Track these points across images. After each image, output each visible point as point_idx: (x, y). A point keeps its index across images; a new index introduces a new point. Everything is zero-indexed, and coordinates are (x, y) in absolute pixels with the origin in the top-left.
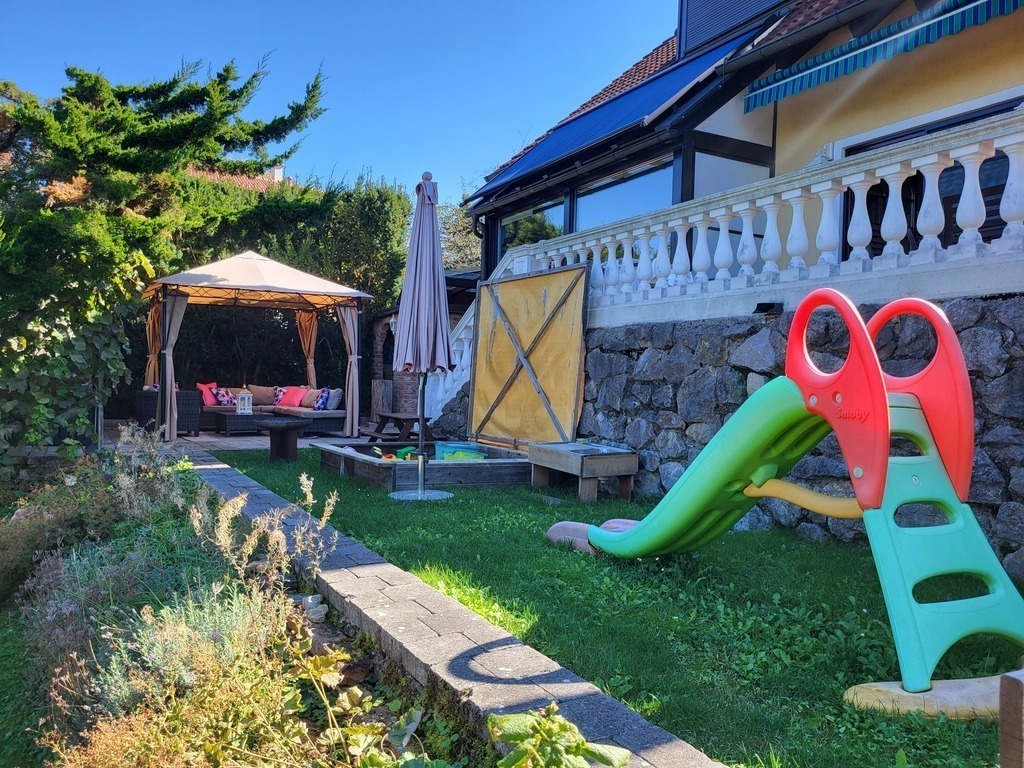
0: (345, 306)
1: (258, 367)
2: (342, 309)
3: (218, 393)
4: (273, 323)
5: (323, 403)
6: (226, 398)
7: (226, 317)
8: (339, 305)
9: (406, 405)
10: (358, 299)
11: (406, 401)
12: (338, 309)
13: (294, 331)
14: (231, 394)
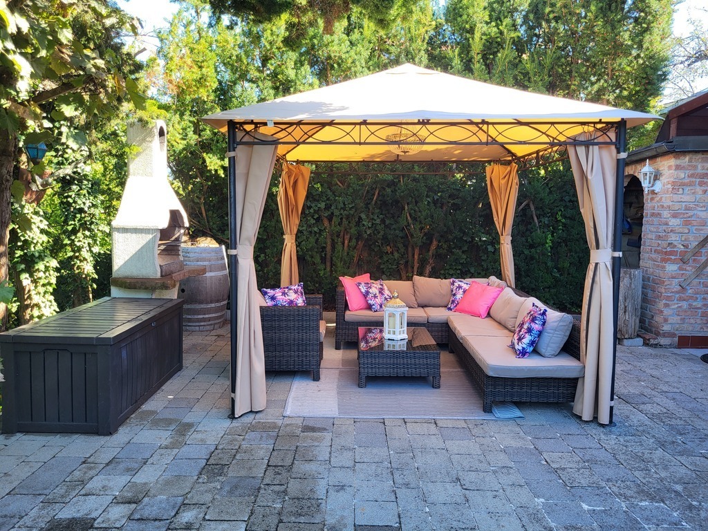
0: (588, 144)
1: (435, 243)
2: (581, 150)
3: (368, 293)
4: (454, 183)
5: (532, 343)
6: (378, 301)
7: (390, 178)
8: (575, 142)
9: (666, 312)
10: (621, 125)
11: (667, 305)
12: (571, 151)
13: (482, 193)
14: (387, 292)
